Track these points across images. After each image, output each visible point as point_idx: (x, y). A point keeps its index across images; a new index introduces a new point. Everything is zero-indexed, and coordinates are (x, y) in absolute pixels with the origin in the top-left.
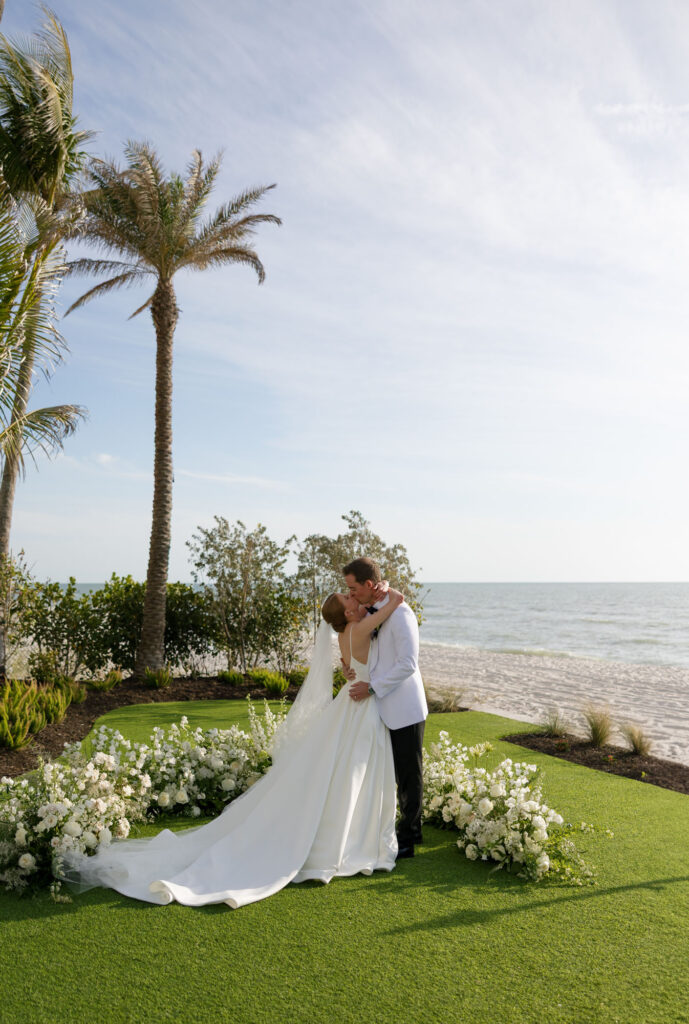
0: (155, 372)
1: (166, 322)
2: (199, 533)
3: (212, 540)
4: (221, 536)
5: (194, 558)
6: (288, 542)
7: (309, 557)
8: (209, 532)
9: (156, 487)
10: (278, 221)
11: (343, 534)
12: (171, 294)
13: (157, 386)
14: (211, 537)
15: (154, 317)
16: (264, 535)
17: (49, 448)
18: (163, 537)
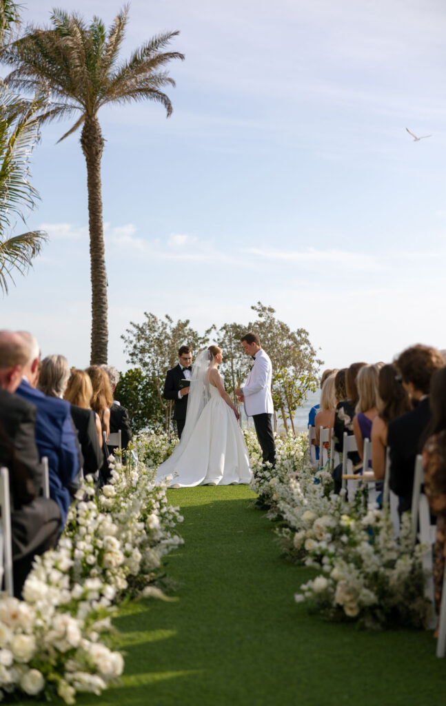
0: (87, 194)
1: (94, 152)
2: (131, 328)
3: (143, 333)
4: (150, 329)
5: (129, 349)
6: (208, 332)
7: (227, 343)
8: (141, 326)
9: (93, 291)
10: (182, 57)
11: (253, 322)
12: (97, 128)
13: (89, 206)
14: (142, 330)
15: (83, 147)
16: (188, 327)
17: (22, 267)
18: (101, 333)
